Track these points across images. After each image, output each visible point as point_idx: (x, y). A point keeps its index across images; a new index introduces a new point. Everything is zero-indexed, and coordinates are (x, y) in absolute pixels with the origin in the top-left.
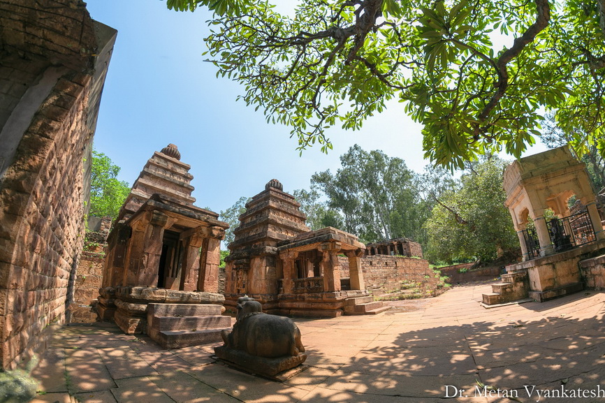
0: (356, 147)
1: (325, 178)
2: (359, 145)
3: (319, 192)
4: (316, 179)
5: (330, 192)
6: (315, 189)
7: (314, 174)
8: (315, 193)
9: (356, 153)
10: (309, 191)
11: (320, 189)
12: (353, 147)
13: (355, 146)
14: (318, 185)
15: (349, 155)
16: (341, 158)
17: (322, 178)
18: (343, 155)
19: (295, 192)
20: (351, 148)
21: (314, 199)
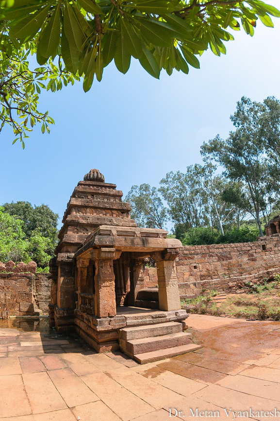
0: (244, 101)
1: (216, 146)
2: (247, 97)
3: (214, 163)
4: (206, 149)
5: (226, 161)
6: (209, 161)
7: (202, 144)
8: (210, 165)
9: (246, 107)
10: (203, 164)
11: (214, 159)
12: (240, 101)
13: (243, 99)
14: (211, 155)
15: (238, 112)
16: (232, 118)
17: (213, 147)
18: (233, 115)
19: (188, 168)
20: (238, 103)
21: (210, 172)
